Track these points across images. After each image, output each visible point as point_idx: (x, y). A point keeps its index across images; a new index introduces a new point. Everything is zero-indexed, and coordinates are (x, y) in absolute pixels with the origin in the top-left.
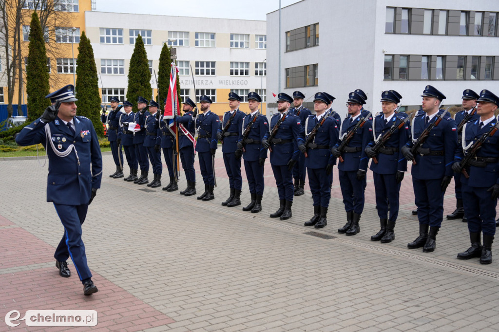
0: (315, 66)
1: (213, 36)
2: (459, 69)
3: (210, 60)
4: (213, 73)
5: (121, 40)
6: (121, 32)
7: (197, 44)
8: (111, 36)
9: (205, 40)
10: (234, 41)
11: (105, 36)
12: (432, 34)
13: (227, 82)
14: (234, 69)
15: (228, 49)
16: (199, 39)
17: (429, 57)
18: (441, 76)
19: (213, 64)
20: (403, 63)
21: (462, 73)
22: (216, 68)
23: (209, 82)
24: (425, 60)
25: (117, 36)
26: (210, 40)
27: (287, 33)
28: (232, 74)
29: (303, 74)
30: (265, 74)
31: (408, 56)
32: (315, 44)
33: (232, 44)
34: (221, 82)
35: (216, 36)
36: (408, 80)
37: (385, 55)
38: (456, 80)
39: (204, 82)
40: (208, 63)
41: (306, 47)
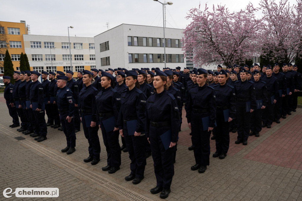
0: (109, 57)
1: (82, 44)
2: (158, 59)
3: (81, 54)
4: (83, 59)
5: (40, 47)
6: (40, 43)
7: (75, 47)
8: (36, 45)
9: (78, 46)
10: (91, 46)
11: (33, 45)
12: (147, 46)
13: (89, 63)
14: (92, 57)
15: (88, 49)
16: (76, 46)
17: (147, 54)
18: (152, 61)
19: (82, 56)
20: (136, 57)
21: (160, 60)
22: (84, 57)
23: (81, 63)
24: (145, 56)
25: (39, 45)
26: (80, 46)
27: (100, 44)
28: (91, 59)
29: (106, 60)
30: (95, 59)
31: (138, 54)
32: (108, 49)
33: (90, 48)
34: (86, 63)
35: (83, 44)
36: (139, 63)
37: (129, 54)
38: (158, 63)
39: (79, 63)
40: (80, 56)
41: (106, 50)
